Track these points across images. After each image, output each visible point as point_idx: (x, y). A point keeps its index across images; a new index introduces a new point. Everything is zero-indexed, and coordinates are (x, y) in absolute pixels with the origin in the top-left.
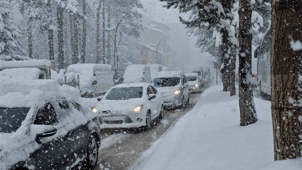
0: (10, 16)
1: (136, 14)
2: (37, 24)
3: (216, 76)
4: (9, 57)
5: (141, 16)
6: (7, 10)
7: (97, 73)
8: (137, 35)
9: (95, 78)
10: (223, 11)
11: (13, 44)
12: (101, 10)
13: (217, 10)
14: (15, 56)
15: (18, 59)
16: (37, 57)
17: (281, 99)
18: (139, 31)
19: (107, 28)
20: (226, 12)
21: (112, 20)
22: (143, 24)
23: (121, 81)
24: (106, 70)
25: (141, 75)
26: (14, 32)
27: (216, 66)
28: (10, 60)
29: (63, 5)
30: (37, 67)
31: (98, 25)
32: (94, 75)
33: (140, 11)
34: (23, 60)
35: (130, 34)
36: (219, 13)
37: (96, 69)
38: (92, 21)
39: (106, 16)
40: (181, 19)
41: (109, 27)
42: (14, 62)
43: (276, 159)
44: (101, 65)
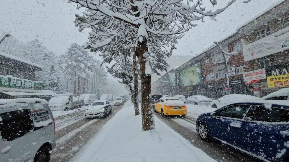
0: (60, 78)
1: (105, 79)
2: (70, 81)
3: (130, 97)
4: (58, 92)
5: (107, 79)
6: (59, 76)
7: (91, 97)
8: (106, 85)
9: (90, 99)
10: (130, 81)
11: (60, 87)
12: (94, 77)
13: (128, 80)
14: (60, 91)
15: (62, 93)
16: (70, 92)
17: (144, 111)
18: (107, 84)
19: (95, 83)
20: (131, 81)
21: (97, 80)
22: (108, 82)
23: (99, 99)
24: (94, 96)
25: (106, 98)
26: (61, 84)
27: (130, 95)
28: (58, 93)
29: (80, 75)
30: (68, 96)
31: (93, 81)
32: (90, 98)
33: (107, 78)
34: (64, 93)
35: (103, 85)
36: (129, 81)
37: (90, 96)
38: (90, 80)
39: (96, 79)
40: (119, 81)
41: (96, 82)
42: (60, 94)
43: (143, 131)
44: (93, 95)
